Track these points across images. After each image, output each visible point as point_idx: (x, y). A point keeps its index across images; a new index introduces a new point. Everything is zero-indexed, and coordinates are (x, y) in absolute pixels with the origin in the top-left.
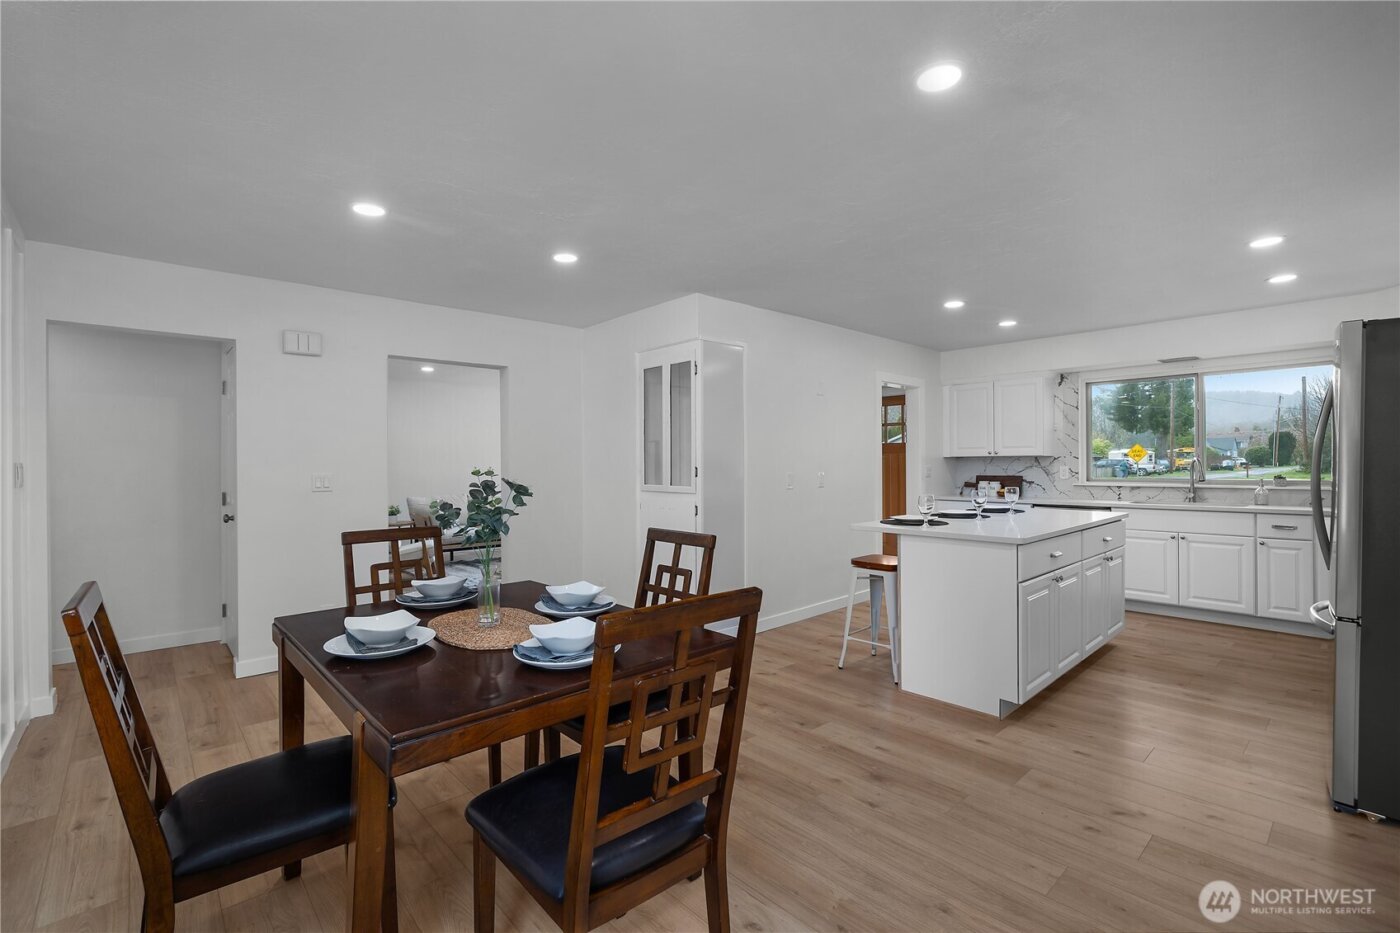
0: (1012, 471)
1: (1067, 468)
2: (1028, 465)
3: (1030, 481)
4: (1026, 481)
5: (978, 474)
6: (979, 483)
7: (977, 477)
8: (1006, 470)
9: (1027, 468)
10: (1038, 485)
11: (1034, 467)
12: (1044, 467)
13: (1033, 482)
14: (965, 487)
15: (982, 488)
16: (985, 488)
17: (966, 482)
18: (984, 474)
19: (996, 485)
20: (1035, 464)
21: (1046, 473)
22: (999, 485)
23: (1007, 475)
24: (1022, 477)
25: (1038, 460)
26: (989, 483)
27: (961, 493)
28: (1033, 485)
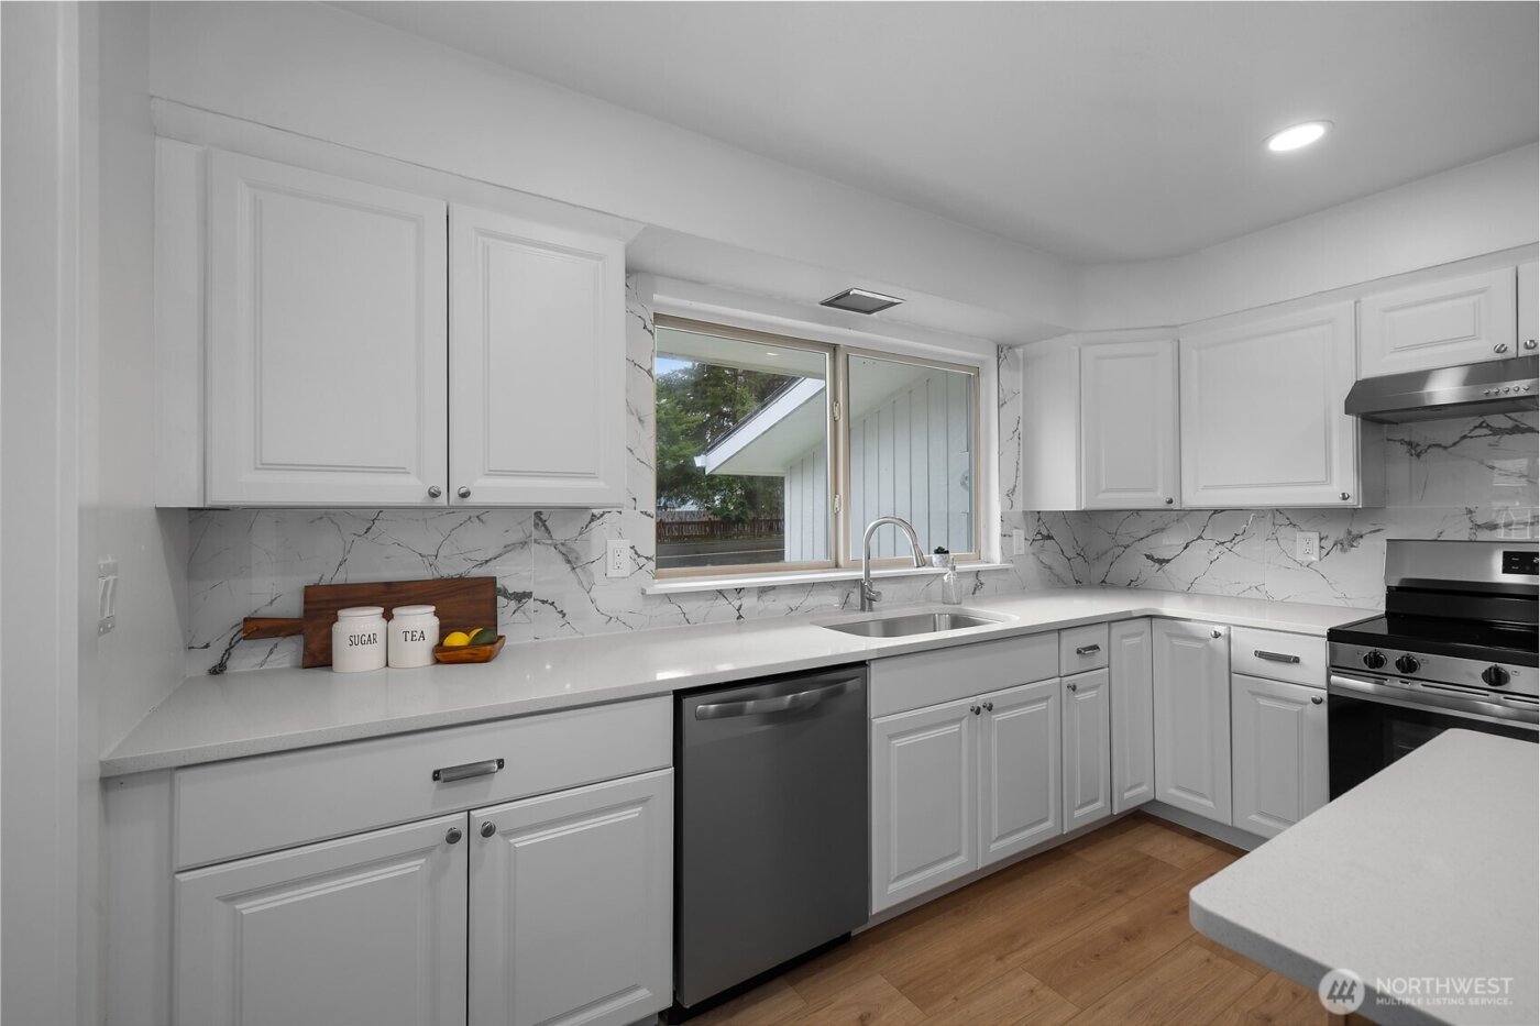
0: (455, 560)
1: (626, 544)
2: (513, 538)
3: (520, 590)
4: (505, 594)
5: (312, 579)
6: (336, 620)
7: (306, 596)
8: (432, 559)
9: (508, 548)
10: (544, 602)
11: (534, 547)
12: (563, 544)
13: (528, 595)
14: (244, 638)
15: (355, 641)
16: (372, 639)
17: (245, 620)
18: (340, 579)
19: (422, 620)
20: (536, 534)
21: (569, 562)
22: (436, 621)
23: (437, 576)
24: (493, 580)
25: (544, 522)
26: (388, 616)
27: (218, 670)
28: (530, 604)
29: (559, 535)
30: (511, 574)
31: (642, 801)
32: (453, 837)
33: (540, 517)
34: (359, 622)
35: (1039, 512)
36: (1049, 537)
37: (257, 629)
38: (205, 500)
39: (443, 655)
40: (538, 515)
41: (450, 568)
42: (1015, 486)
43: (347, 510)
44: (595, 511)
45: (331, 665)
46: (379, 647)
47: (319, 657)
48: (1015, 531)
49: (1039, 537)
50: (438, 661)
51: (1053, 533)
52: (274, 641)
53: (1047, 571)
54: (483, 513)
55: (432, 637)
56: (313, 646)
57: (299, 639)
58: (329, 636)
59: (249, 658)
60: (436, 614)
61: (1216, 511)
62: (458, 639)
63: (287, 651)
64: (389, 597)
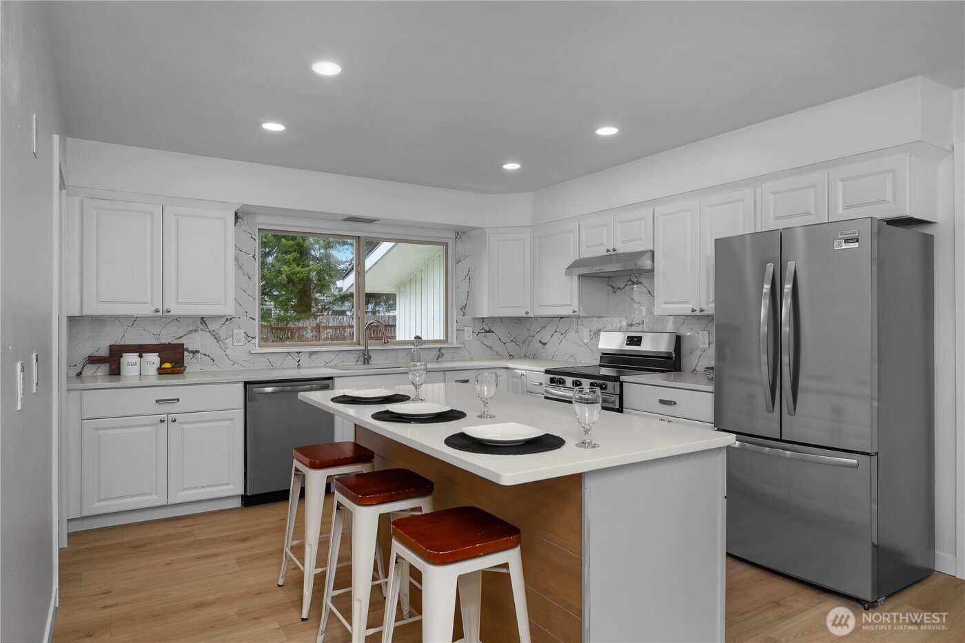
0: (167, 336)
1: (242, 331)
2: (191, 328)
3: (194, 349)
4: (188, 351)
5: (112, 343)
6: (122, 357)
7: (110, 348)
8: (157, 336)
9: (190, 332)
10: (204, 355)
11: (200, 332)
12: (213, 331)
13: (198, 352)
14: (89, 363)
15: (129, 364)
16: (135, 364)
17: (89, 356)
18: (122, 343)
19: (153, 358)
20: (201, 327)
21: (216, 338)
22: (159, 359)
23: (160, 343)
24: (182, 345)
25: (205, 322)
26: (141, 356)
27: (79, 374)
28: (198, 355)
29: (211, 327)
30: (190, 343)
31: (232, 419)
32: (162, 421)
33: (203, 320)
34: (130, 359)
35: (483, 318)
36: (490, 331)
37: (93, 360)
38: (81, 313)
39: (161, 371)
40: (202, 318)
41: (165, 339)
42: (466, 304)
43: (125, 317)
44: (228, 318)
45: (120, 374)
46: (137, 367)
47: (116, 371)
48: (466, 328)
49: (483, 331)
50: (160, 374)
51: (492, 329)
52: (98, 365)
53: (489, 350)
54: (178, 319)
55: (157, 364)
56: (113, 367)
57: (108, 365)
58: (119, 363)
59: (90, 370)
60: (159, 356)
61: (561, 318)
62: (167, 365)
63: (103, 370)
64: (141, 350)
